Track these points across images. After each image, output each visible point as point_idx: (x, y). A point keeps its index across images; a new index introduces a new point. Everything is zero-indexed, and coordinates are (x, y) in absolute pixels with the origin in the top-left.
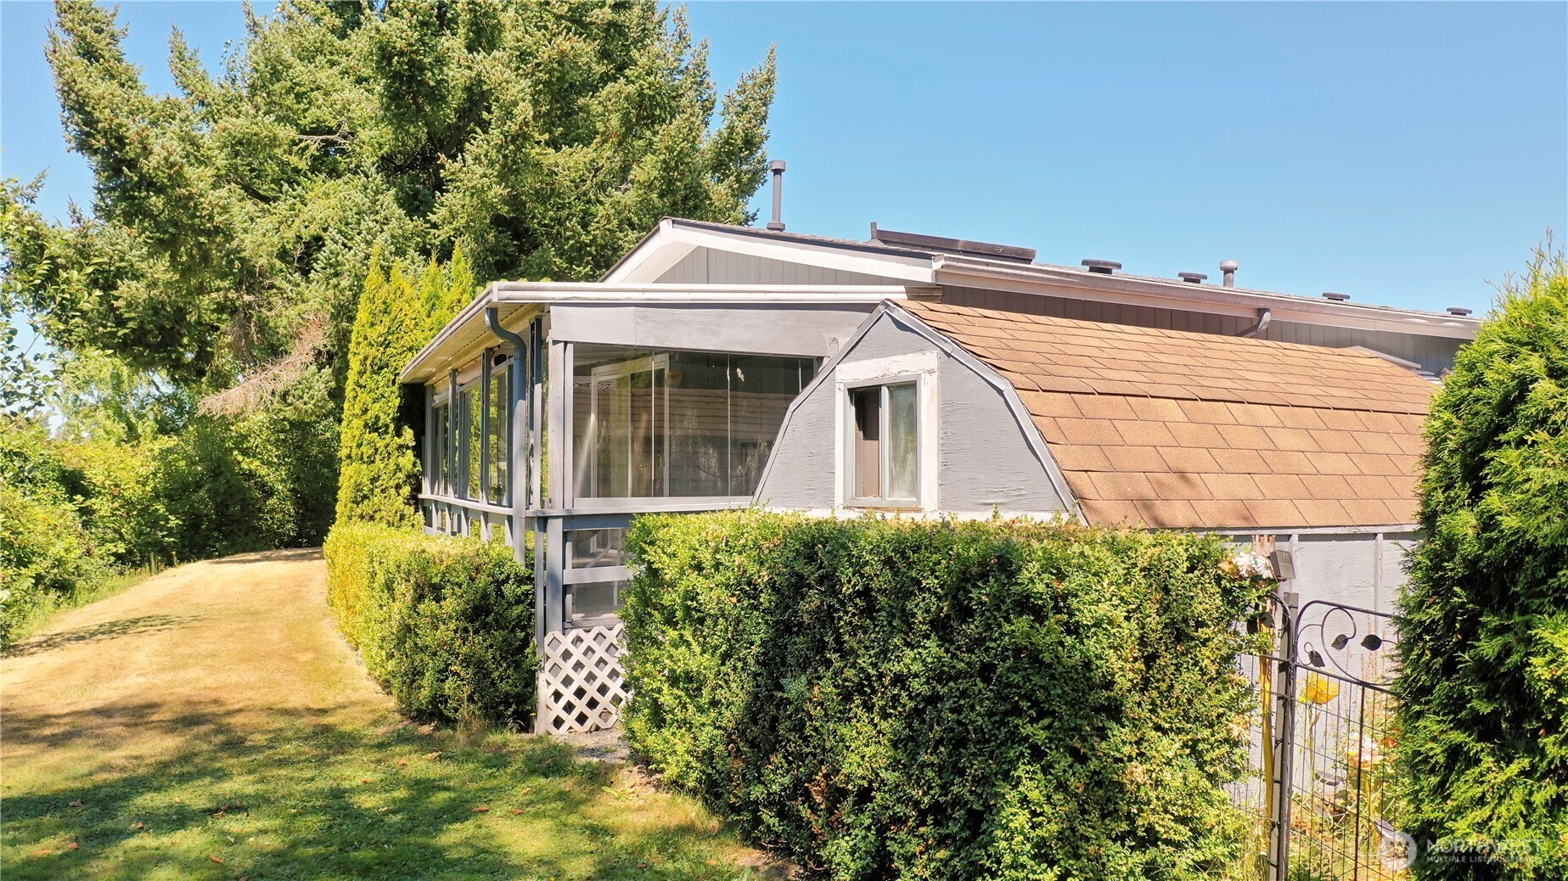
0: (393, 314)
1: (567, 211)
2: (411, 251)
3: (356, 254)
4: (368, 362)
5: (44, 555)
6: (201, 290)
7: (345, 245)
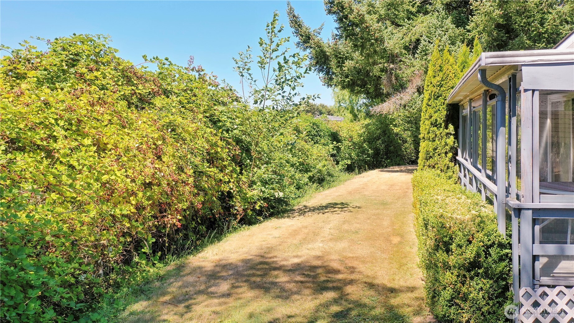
0: (444, 71)
1: (532, 19)
2: (458, 42)
3: (434, 46)
4: (433, 94)
5: (315, 168)
6: (375, 63)
7: (429, 42)
